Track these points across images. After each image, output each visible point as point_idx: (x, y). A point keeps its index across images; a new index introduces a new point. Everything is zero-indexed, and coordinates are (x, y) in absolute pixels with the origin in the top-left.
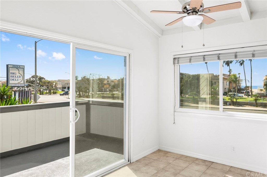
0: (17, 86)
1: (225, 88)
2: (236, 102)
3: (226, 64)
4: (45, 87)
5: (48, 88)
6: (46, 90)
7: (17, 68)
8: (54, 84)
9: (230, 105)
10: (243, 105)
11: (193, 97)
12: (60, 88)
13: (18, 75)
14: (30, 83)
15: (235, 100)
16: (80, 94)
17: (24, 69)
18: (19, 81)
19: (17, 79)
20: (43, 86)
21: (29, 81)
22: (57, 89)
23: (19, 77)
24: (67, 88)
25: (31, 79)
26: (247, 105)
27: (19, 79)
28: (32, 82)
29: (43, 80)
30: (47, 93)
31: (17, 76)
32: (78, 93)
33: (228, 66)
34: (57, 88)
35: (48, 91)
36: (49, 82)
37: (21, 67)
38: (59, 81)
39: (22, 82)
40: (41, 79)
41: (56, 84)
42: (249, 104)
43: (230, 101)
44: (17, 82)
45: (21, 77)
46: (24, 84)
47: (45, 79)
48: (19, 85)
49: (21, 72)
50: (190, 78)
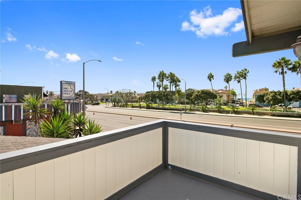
0: (69, 99)
1: (224, 100)
2: (237, 111)
3: (226, 82)
4: (88, 99)
5: (91, 100)
6: (90, 101)
7: (69, 84)
8: (95, 96)
9: (232, 113)
10: (242, 113)
11: (203, 107)
12: (99, 100)
13: (70, 89)
14: (78, 96)
15: (236, 110)
16: (115, 104)
17: (74, 85)
18: (71, 95)
19: (69, 93)
20: (87, 98)
21: (77, 94)
22: (97, 101)
23: (70, 91)
24: (105, 100)
25: (79, 93)
26: (246, 113)
27: (71, 93)
28: (79, 95)
29: (87, 94)
30: (90, 104)
31: (69, 91)
32: (113, 104)
33: (227, 83)
34: (97, 99)
35: (91, 102)
36: (92, 95)
37: (72, 83)
38: (99, 94)
39: (73, 96)
40: (86, 92)
41: (97, 97)
42: (247, 112)
43: (232, 110)
44: (69, 96)
45: (73, 91)
46: (75, 97)
47: (89, 93)
48: (71, 98)
49: (72, 87)
50: (199, 92)
